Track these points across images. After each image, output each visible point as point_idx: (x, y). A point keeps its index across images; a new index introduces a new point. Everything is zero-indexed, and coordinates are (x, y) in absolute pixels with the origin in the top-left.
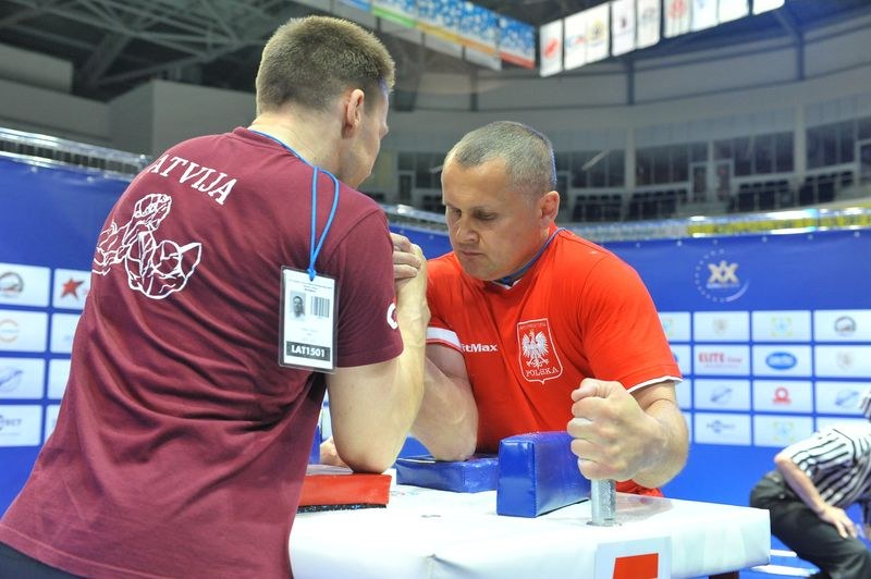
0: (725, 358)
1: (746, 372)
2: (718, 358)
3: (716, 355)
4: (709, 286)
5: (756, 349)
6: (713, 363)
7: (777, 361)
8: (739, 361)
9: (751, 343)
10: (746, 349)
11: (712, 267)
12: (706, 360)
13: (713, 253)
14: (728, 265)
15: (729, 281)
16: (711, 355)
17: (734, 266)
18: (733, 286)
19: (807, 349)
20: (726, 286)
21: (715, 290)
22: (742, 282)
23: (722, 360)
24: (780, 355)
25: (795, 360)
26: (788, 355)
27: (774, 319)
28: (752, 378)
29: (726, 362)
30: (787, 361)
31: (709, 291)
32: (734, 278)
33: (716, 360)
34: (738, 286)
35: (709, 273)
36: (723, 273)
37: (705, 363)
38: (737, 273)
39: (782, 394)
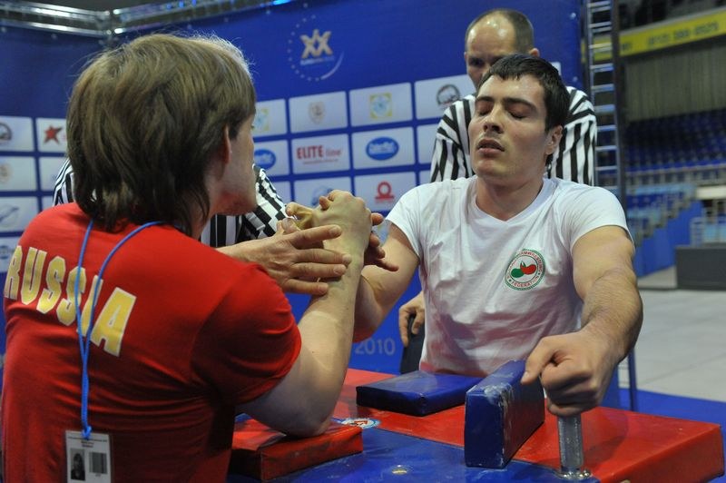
0: (324, 150)
1: (346, 167)
2: (317, 151)
3: (314, 148)
4: (303, 63)
5: (356, 137)
6: (312, 159)
7: (377, 149)
8: (338, 153)
9: (350, 130)
10: (344, 138)
11: (305, 38)
12: (305, 156)
13: (305, 20)
14: (321, 34)
15: (324, 54)
16: (309, 148)
17: (327, 34)
18: (327, 59)
19: (409, 130)
20: (320, 60)
21: (309, 66)
22: (336, 53)
23: (321, 155)
24: (380, 141)
25: (396, 146)
26: (389, 140)
27: (372, 97)
28: (352, 173)
29: (325, 157)
30: (388, 147)
31: (303, 69)
32: (328, 50)
33: (314, 156)
34: (332, 59)
35: (303, 46)
36: (316, 45)
37: (303, 160)
38: (330, 43)
39: (384, 190)
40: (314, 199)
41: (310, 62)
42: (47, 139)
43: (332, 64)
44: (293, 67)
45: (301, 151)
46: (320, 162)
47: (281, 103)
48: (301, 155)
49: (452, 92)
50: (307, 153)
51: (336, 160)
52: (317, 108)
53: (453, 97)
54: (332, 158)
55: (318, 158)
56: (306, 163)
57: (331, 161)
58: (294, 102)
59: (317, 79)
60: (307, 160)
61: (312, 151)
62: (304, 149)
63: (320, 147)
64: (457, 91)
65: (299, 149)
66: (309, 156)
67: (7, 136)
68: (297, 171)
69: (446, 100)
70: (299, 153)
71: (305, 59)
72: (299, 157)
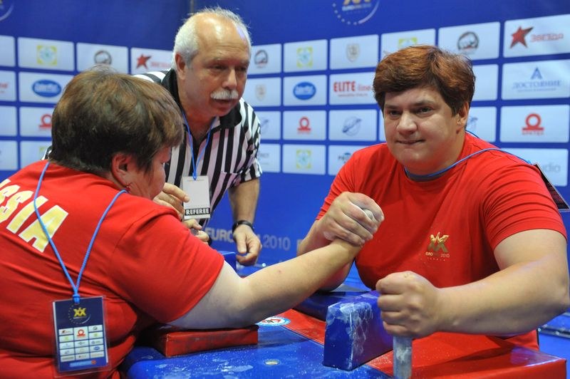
40: (345, 127)
41: (350, 8)
42: (139, 65)
43: (369, 10)
44: (336, 12)
45: (337, 85)
46: (353, 95)
47: (324, 43)
48: (337, 89)
49: (472, 39)
50: (342, 88)
51: (366, 95)
52: (353, 48)
53: (472, 43)
54: (363, 92)
55: (351, 92)
56: (340, 96)
57: (361, 95)
58: (334, 42)
59: (355, 23)
60: (342, 93)
61: (346, 85)
62: (340, 84)
63: (354, 83)
64: (476, 38)
65: (335, 84)
66: (344, 90)
67: (108, 62)
68: (332, 102)
69: (466, 45)
70: (335, 87)
71: (346, 6)
72: (335, 91)
